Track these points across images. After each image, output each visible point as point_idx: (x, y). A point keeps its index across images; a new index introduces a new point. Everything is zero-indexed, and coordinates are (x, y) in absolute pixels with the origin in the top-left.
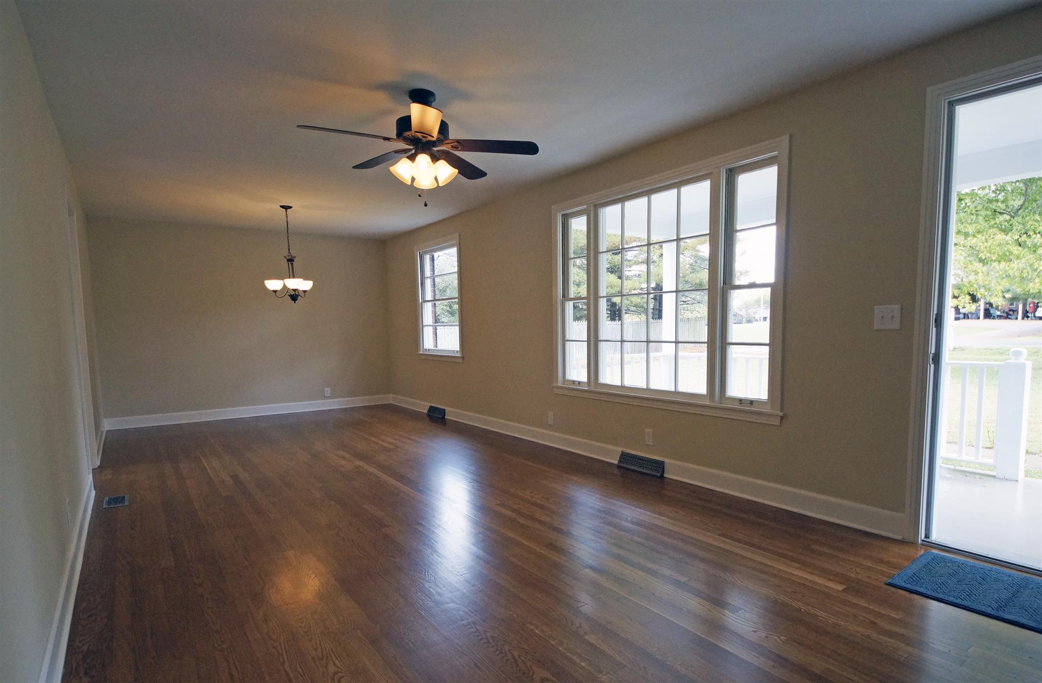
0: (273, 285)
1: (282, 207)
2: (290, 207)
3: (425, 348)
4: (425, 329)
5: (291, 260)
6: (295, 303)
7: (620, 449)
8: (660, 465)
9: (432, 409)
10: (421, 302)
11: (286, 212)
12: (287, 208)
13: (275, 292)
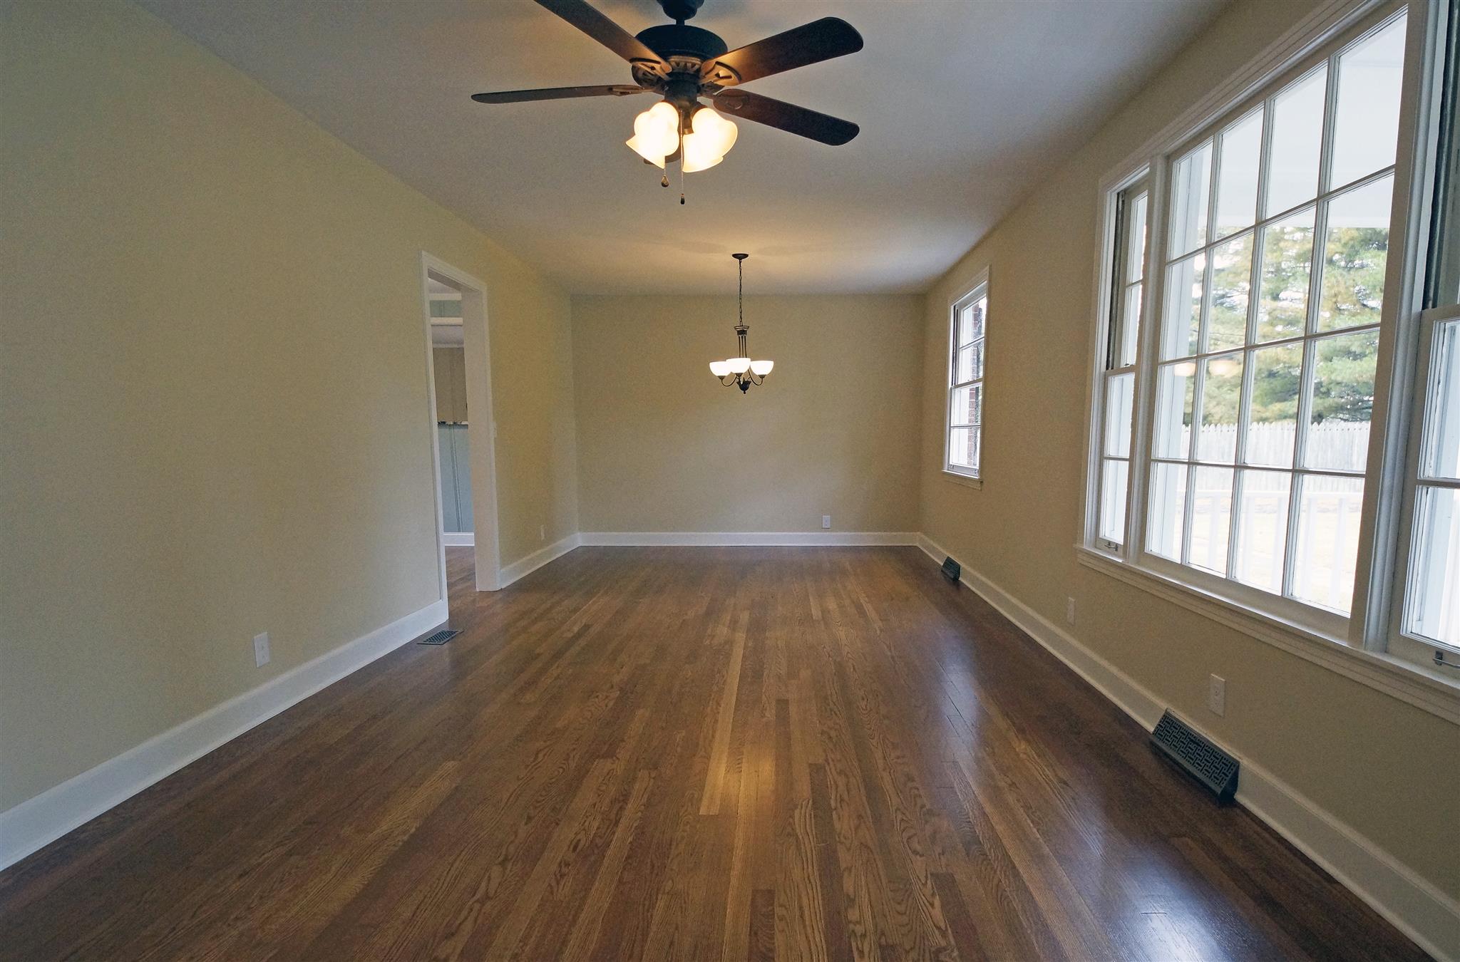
0: (720, 368)
1: (735, 256)
2: (746, 256)
3: (951, 463)
4: (954, 432)
5: (742, 332)
6: (745, 393)
7: (1164, 705)
8: (1231, 771)
9: (949, 562)
10: (951, 389)
11: (740, 262)
12: (740, 257)
13: (722, 378)
